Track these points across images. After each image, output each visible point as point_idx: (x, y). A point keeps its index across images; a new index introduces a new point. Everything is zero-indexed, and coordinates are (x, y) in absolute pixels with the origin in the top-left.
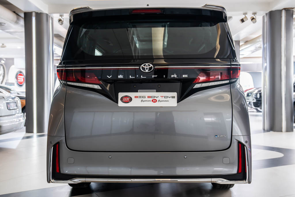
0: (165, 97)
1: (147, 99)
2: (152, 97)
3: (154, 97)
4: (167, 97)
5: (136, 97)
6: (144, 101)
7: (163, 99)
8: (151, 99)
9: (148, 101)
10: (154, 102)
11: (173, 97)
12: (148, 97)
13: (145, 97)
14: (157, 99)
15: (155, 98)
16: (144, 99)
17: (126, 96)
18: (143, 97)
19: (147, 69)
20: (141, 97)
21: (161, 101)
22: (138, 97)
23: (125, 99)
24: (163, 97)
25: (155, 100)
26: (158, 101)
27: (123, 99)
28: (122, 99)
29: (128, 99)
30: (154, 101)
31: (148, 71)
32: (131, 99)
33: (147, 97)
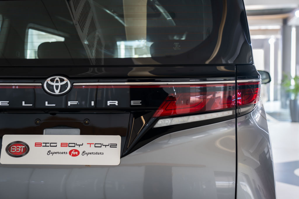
0: (96, 145)
1: (59, 149)
2: (70, 145)
3: (74, 145)
4: (100, 145)
5: (37, 145)
6: (53, 153)
7: (93, 149)
8: (68, 149)
9: (62, 153)
10: (73, 155)
11: (113, 146)
12: (63, 145)
13: (55, 145)
14: (81, 149)
15: (77, 148)
16: (53, 150)
17: (18, 143)
18: (52, 145)
19: (57, 87)
20: (47, 145)
21: (88, 154)
22: (43, 145)
23: (14, 149)
24: (93, 146)
25: (76, 151)
26: (81, 153)
27: (12, 149)
28: (8, 149)
29: (21, 148)
30: (74, 153)
31: (59, 92)
32: (27, 149)
33: (59, 145)
